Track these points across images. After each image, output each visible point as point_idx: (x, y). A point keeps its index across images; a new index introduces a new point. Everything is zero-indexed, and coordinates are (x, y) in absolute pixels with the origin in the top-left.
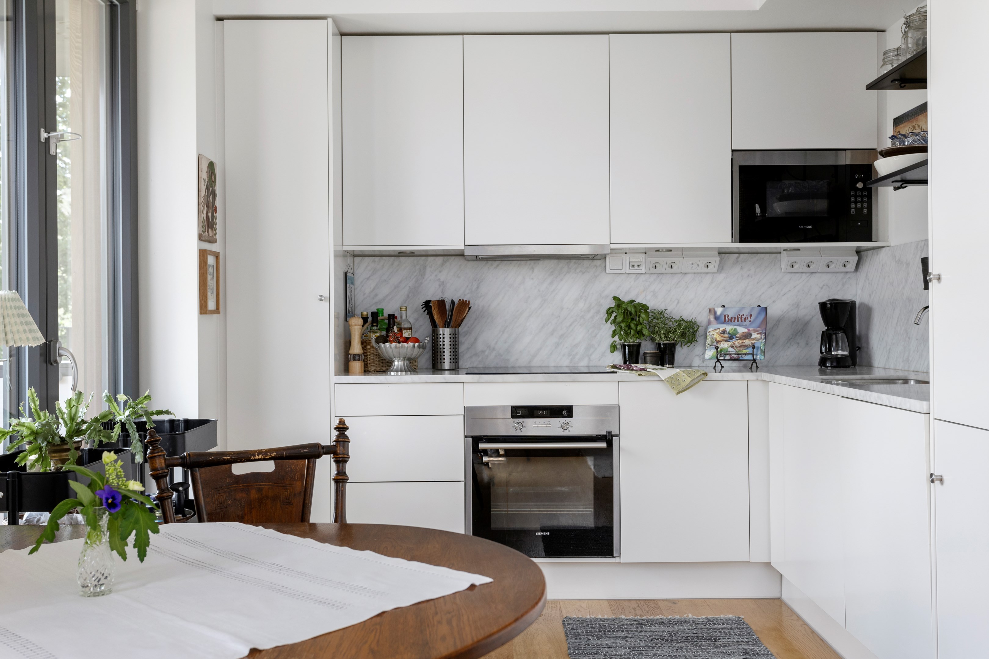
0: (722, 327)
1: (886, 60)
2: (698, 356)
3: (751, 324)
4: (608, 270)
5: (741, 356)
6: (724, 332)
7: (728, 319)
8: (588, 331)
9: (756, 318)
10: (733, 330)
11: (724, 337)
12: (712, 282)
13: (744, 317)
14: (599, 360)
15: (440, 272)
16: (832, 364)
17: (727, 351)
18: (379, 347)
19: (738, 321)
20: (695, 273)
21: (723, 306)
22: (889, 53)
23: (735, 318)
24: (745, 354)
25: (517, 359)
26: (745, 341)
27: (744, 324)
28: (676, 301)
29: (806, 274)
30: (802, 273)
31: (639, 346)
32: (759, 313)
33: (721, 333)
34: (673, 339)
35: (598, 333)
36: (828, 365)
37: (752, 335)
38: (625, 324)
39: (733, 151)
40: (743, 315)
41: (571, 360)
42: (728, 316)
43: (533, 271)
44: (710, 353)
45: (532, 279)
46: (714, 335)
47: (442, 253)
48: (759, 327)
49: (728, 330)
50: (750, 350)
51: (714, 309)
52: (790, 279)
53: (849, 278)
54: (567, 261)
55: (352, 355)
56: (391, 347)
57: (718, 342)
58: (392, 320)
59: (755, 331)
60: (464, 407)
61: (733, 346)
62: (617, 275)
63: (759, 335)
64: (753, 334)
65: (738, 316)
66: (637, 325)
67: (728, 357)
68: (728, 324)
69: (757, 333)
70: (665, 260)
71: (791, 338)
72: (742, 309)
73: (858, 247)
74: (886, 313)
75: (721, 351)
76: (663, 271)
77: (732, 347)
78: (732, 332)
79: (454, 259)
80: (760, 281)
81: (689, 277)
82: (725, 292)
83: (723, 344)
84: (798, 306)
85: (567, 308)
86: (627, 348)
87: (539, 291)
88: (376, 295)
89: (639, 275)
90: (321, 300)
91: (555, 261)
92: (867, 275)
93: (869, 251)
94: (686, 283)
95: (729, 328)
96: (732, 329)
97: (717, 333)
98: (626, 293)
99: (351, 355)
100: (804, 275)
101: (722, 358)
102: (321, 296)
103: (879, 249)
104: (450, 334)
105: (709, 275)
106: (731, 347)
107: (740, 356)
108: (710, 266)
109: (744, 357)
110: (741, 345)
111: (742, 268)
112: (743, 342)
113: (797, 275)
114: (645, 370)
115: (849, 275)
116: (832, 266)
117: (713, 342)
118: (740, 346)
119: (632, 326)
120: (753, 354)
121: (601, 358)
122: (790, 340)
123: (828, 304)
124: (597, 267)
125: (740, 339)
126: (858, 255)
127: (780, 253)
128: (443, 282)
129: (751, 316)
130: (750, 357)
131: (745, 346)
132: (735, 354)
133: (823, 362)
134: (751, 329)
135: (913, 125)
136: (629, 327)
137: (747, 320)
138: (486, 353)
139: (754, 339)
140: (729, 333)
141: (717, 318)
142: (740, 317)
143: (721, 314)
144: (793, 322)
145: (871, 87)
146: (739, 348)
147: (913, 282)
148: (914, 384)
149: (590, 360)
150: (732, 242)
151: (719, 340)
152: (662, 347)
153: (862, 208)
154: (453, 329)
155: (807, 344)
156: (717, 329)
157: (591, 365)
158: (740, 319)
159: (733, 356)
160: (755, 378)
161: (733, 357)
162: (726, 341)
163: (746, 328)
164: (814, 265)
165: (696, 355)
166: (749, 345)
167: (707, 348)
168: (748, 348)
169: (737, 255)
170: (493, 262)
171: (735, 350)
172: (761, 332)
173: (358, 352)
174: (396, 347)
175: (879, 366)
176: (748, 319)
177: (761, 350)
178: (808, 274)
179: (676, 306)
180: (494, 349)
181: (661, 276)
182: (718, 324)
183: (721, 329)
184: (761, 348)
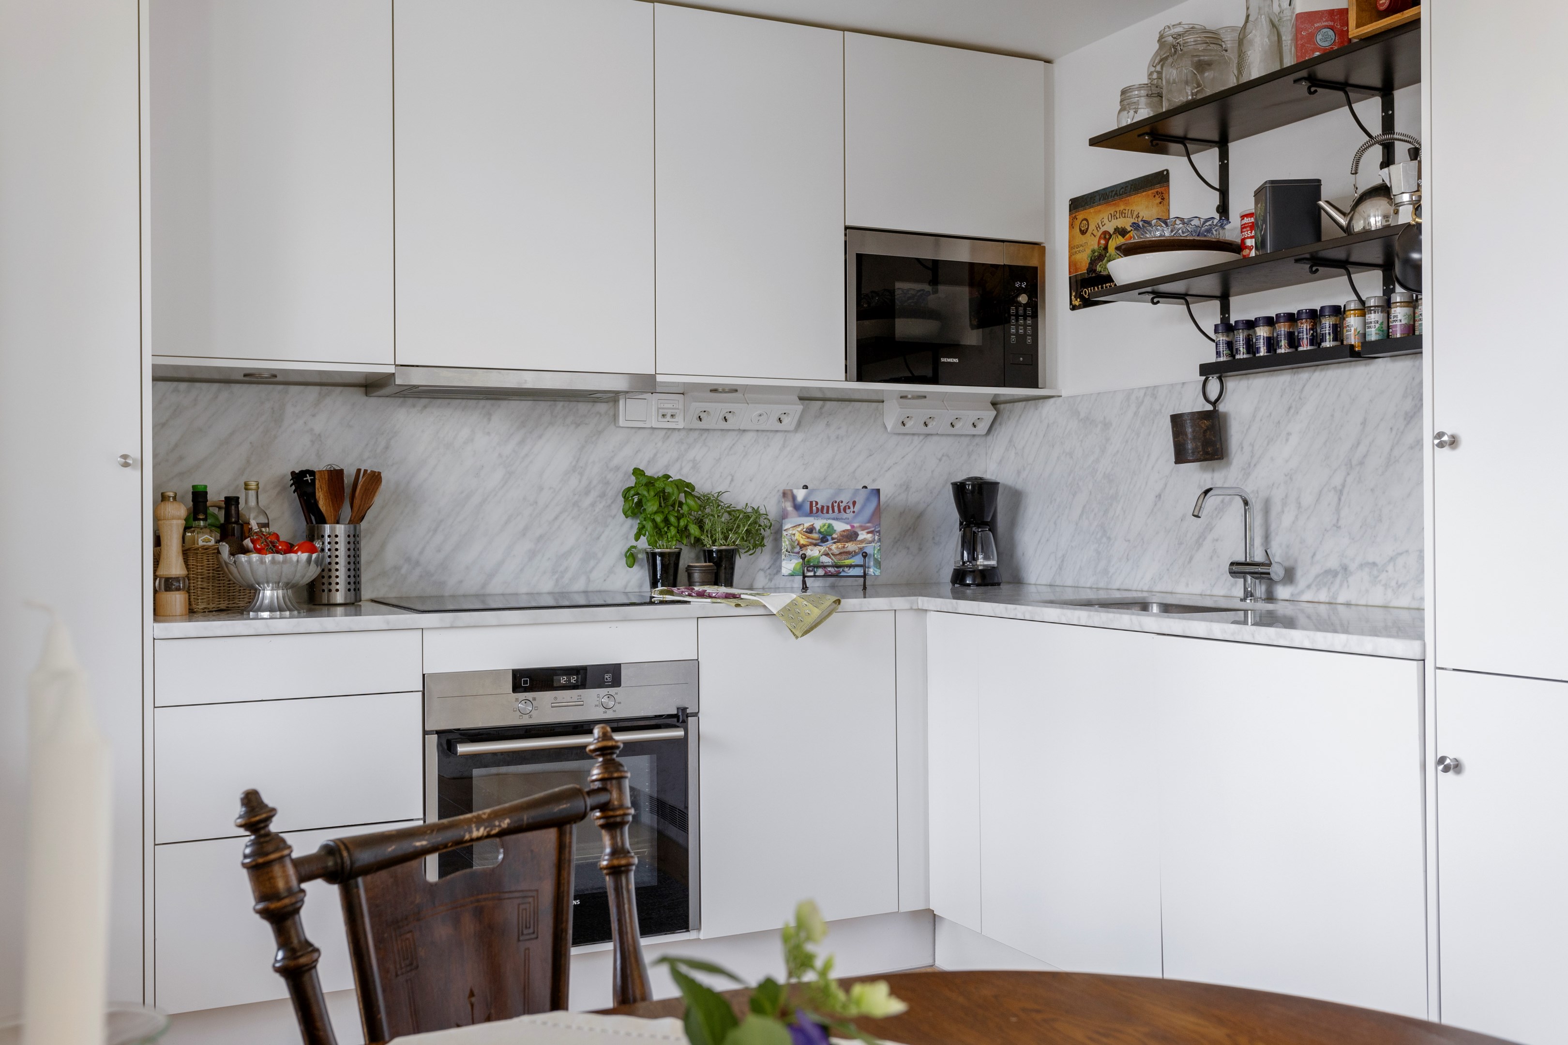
0: (808, 522)
1: (1125, 103)
2: (762, 570)
3: (855, 517)
4: (622, 422)
5: (843, 570)
6: (811, 530)
7: (817, 509)
8: (586, 529)
9: (863, 507)
10: (826, 527)
11: (813, 539)
12: (784, 447)
13: (842, 505)
14: (605, 580)
15: (314, 416)
16: (974, 580)
17: (819, 562)
18: (235, 562)
19: (833, 511)
20: (758, 431)
21: (805, 487)
22: (1132, 92)
23: (828, 507)
24: (850, 566)
25: (461, 582)
26: (847, 545)
27: (844, 517)
28: (729, 478)
29: (919, 436)
30: (914, 434)
31: (678, 555)
32: (868, 500)
33: (806, 532)
34: (734, 542)
35: (603, 532)
36: (968, 582)
37: (858, 535)
38: (661, 516)
39: (846, 228)
40: (842, 502)
41: (557, 581)
42: (817, 503)
43: (489, 420)
44: (789, 565)
45: (489, 434)
46: (794, 534)
47: (317, 380)
48: (869, 522)
49: (818, 527)
50: (858, 560)
51: (791, 491)
52: (897, 445)
53: (977, 444)
54: (549, 403)
55: (163, 580)
56: (262, 562)
57: (802, 547)
58: (233, 507)
59: (863, 528)
60: (424, 675)
61: (829, 554)
62: (634, 430)
63: (870, 535)
64: (859, 533)
65: (833, 504)
66: (678, 519)
67: (820, 572)
68: (817, 517)
69: (866, 531)
70: (717, 407)
71: (899, 540)
72: (840, 490)
73: (996, 395)
74: (1055, 500)
75: (808, 561)
76: (712, 426)
77: (827, 555)
78: (825, 530)
79: (341, 392)
80: (855, 446)
81: (748, 437)
82: (803, 464)
83: (811, 551)
84: (907, 487)
85: (550, 488)
86: (659, 559)
87: (500, 455)
88: (181, 458)
89: (670, 431)
90: (126, 465)
91: (530, 403)
92: (1010, 441)
93: (1016, 404)
94: (745, 447)
95: (819, 523)
96: (825, 525)
97: (800, 532)
98: (649, 462)
99: (161, 578)
100: (916, 437)
101: (811, 574)
102: (125, 457)
103: (1041, 401)
104: (349, 536)
105: (779, 434)
106: (825, 555)
107: (841, 569)
108: (786, 420)
109: (849, 572)
110: (842, 551)
111: (828, 425)
112: (844, 547)
113: (908, 437)
114: (737, 596)
115: (977, 440)
116: (958, 425)
117: (793, 547)
118: (840, 553)
119: (673, 519)
120: (863, 566)
121: (608, 577)
122: (896, 542)
123: (969, 485)
124: (601, 415)
125: (839, 541)
126: (995, 409)
127: (883, 402)
128: (320, 435)
129: (854, 503)
130: (859, 571)
131: (848, 553)
132: (832, 566)
133: (959, 577)
134: (855, 525)
135: (1118, 210)
136: (666, 521)
137: (848, 511)
138: (403, 571)
139: (862, 541)
140: (820, 532)
141: (797, 507)
142: (836, 505)
143: (804, 501)
144: (901, 514)
145: (1095, 142)
146: (838, 557)
147: (1118, 452)
148: (1158, 612)
149: (589, 580)
150: (846, 380)
151: (804, 543)
152: (714, 555)
153: (1025, 335)
154: (352, 526)
155: (920, 549)
156: (800, 525)
157: (590, 589)
158: (836, 509)
159: (829, 569)
160: (907, 606)
161: (830, 571)
162: (816, 545)
163: (847, 523)
164: (934, 423)
165: (760, 569)
166: (855, 551)
167: (783, 557)
168: (853, 556)
169: (821, 403)
170: (416, 400)
171: (832, 559)
172: (873, 529)
173: (178, 573)
174: (273, 562)
175: (1038, 582)
176: (849, 508)
177: (876, 560)
178: (921, 437)
179: (729, 486)
180: (417, 563)
181: (705, 435)
182: (800, 516)
183: (807, 525)
184: (874, 556)
